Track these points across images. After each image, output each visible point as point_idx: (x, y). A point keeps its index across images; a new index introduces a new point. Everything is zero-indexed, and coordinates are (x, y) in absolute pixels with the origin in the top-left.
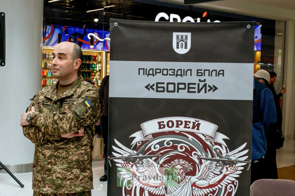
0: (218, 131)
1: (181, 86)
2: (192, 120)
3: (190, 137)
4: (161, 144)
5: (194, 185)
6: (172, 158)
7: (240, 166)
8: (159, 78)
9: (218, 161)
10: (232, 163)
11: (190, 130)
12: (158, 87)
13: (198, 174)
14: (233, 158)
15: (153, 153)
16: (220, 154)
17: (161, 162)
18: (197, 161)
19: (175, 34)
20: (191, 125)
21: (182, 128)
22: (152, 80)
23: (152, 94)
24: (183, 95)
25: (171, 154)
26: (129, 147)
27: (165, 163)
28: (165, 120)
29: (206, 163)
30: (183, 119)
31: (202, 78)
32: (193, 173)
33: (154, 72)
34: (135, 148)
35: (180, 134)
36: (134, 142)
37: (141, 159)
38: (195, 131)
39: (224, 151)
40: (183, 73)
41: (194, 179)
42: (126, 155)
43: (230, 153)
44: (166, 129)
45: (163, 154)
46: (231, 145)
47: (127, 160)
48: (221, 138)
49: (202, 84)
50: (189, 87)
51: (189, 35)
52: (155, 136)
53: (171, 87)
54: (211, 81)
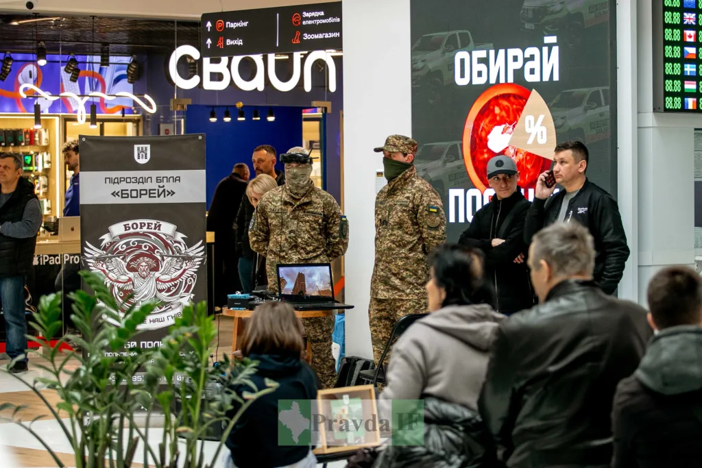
0: (178, 230)
1: (143, 192)
2: (154, 222)
3: (153, 237)
4: (127, 244)
5: (158, 279)
6: (138, 257)
7: (197, 261)
8: (123, 185)
9: (178, 257)
10: (190, 259)
11: (153, 231)
12: (123, 194)
13: (161, 270)
14: (191, 254)
15: (121, 252)
16: (179, 251)
17: (128, 260)
18: (159, 258)
19: (136, 147)
20: (153, 226)
21: (145, 229)
22: (117, 188)
23: (118, 200)
24: (145, 200)
25: (137, 253)
26: (99, 248)
27: (131, 261)
28: (130, 223)
29: (167, 259)
30: (146, 221)
31: (161, 184)
32: (156, 269)
33: (119, 181)
34: (105, 249)
35: (144, 234)
36: (103, 244)
37: (110, 258)
38: (157, 231)
39: (183, 248)
40: (145, 180)
41: (157, 274)
42: (97, 255)
43: (188, 250)
44: (132, 231)
45: (129, 253)
46: (189, 243)
47: (98, 259)
48: (180, 236)
49: (161, 190)
50: (150, 193)
51: (148, 146)
52: (122, 237)
53: (134, 194)
54: (169, 186)
